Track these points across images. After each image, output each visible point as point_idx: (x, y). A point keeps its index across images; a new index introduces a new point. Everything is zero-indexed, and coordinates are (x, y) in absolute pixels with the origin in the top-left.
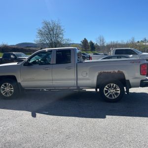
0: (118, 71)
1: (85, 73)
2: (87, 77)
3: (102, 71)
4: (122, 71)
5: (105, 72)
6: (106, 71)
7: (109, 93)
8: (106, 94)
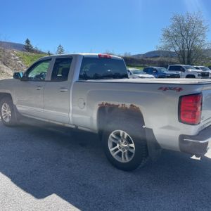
0: (131, 105)
1: (83, 102)
2: (85, 109)
3: (105, 102)
4: (137, 106)
5: (109, 105)
6: (111, 103)
7: (117, 149)
8: (111, 150)
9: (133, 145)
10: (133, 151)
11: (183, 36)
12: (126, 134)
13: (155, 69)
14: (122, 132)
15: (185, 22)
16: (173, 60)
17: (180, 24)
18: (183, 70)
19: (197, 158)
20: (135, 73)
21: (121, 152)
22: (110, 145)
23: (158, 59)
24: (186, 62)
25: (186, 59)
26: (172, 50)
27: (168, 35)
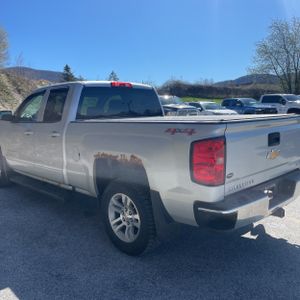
0: (132, 156)
1: (77, 152)
2: (80, 163)
7: (120, 222)
8: (112, 223)
9: (137, 217)
10: (138, 225)
11: (288, 52)
12: (129, 200)
13: (240, 102)
14: (124, 196)
15: (291, 31)
16: (272, 87)
17: (283, 34)
18: (283, 101)
19: (252, 237)
20: (208, 107)
21: (124, 227)
22: (111, 216)
23: (249, 87)
24: (293, 90)
25: (293, 86)
26: (272, 73)
27: (265, 51)
